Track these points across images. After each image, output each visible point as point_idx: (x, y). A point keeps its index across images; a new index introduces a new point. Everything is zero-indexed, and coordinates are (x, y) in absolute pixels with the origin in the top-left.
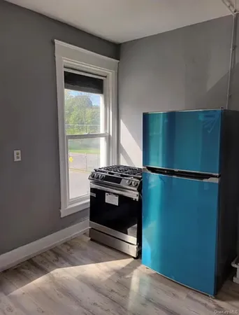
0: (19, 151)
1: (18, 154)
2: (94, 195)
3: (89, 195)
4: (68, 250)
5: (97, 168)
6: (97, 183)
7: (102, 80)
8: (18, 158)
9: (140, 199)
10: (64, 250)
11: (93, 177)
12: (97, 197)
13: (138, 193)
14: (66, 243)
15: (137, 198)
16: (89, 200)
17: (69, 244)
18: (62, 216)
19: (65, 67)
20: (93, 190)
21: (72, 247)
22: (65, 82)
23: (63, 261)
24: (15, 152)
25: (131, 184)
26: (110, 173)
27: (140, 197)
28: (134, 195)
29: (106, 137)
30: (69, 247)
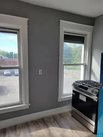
0: (41, 70)
1: (40, 71)
2: (74, 94)
3: (72, 93)
4: (60, 118)
5: (77, 80)
6: (76, 88)
7: (84, 37)
8: (40, 73)
9: (98, 101)
10: (58, 118)
11: (74, 85)
12: (76, 95)
13: (97, 98)
14: (60, 115)
15: (96, 100)
16: (72, 96)
17: (61, 115)
18: (58, 101)
19: (64, 32)
20: (74, 91)
21: (62, 117)
22: (64, 39)
23: (57, 124)
24: (40, 70)
25: (93, 92)
26: (83, 84)
27: (98, 100)
28: (95, 98)
29: (84, 65)
30: (60, 117)
